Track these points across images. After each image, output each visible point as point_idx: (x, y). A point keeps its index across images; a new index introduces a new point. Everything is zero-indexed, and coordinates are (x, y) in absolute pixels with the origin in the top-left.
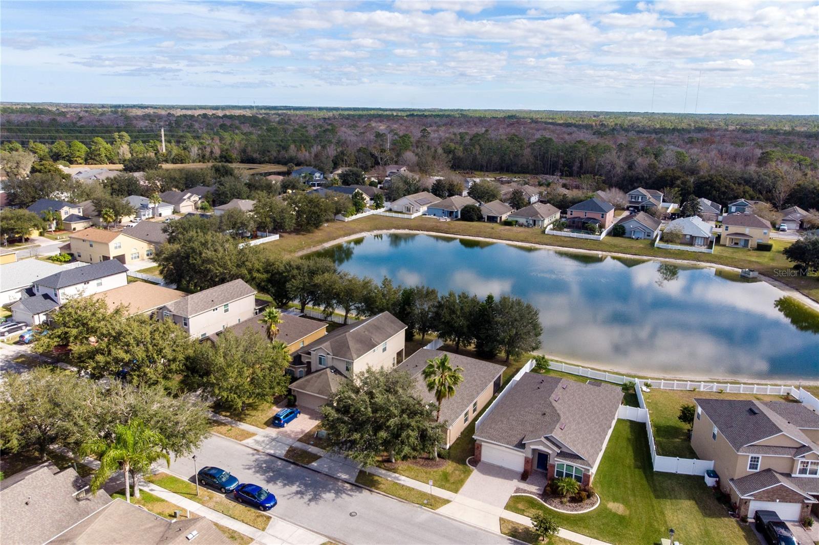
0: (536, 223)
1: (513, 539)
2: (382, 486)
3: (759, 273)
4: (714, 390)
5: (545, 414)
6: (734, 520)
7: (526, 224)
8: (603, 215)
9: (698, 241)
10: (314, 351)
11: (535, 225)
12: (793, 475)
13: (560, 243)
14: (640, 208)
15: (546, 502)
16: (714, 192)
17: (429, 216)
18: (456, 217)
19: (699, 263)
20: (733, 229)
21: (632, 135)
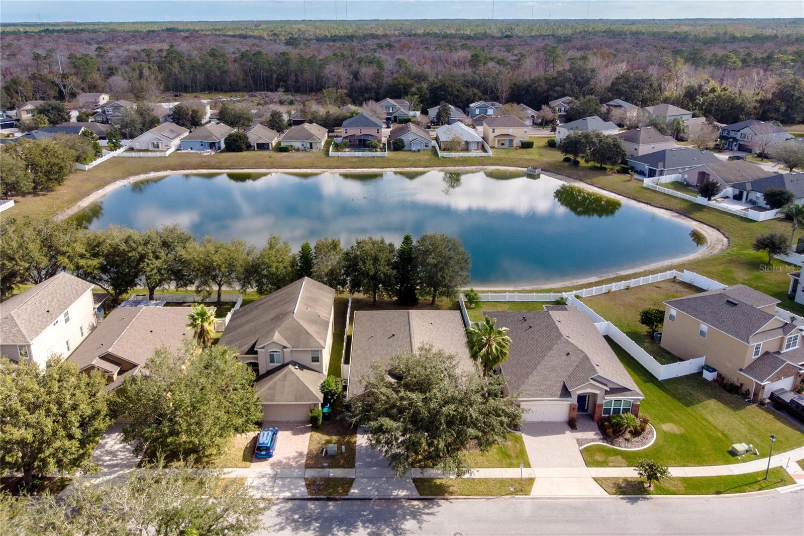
0: (313, 146)
1: (625, 496)
2: (451, 489)
3: (542, 170)
4: (622, 288)
5: (568, 354)
6: (754, 406)
7: (302, 148)
8: (378, 130)
9: (473, 147)
10: (263, 348)
11: (311, 148)
12: (782, 352)
13: (352, 165)
14: (393, 119)
15: (614, 445)
16: (449, 97)
17: (186, 151)
18: (219, 148)
19: (485, 167)
20: (499, 131)
21: (314, 45)
